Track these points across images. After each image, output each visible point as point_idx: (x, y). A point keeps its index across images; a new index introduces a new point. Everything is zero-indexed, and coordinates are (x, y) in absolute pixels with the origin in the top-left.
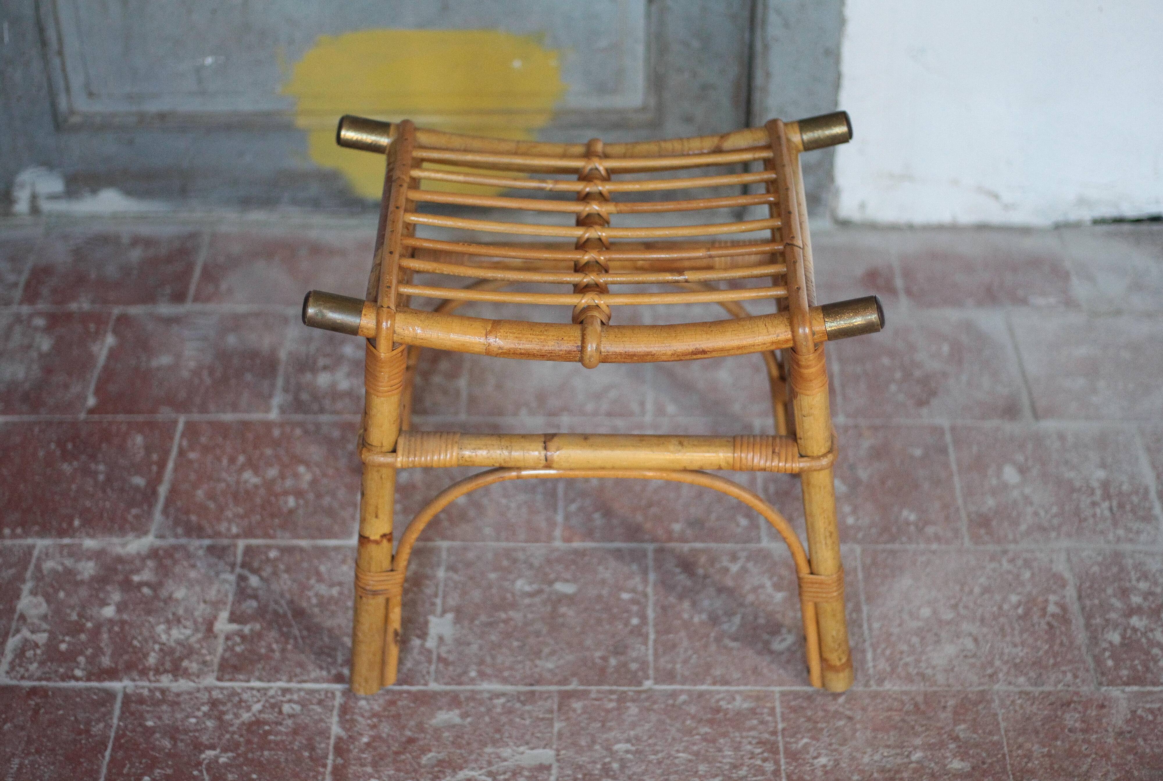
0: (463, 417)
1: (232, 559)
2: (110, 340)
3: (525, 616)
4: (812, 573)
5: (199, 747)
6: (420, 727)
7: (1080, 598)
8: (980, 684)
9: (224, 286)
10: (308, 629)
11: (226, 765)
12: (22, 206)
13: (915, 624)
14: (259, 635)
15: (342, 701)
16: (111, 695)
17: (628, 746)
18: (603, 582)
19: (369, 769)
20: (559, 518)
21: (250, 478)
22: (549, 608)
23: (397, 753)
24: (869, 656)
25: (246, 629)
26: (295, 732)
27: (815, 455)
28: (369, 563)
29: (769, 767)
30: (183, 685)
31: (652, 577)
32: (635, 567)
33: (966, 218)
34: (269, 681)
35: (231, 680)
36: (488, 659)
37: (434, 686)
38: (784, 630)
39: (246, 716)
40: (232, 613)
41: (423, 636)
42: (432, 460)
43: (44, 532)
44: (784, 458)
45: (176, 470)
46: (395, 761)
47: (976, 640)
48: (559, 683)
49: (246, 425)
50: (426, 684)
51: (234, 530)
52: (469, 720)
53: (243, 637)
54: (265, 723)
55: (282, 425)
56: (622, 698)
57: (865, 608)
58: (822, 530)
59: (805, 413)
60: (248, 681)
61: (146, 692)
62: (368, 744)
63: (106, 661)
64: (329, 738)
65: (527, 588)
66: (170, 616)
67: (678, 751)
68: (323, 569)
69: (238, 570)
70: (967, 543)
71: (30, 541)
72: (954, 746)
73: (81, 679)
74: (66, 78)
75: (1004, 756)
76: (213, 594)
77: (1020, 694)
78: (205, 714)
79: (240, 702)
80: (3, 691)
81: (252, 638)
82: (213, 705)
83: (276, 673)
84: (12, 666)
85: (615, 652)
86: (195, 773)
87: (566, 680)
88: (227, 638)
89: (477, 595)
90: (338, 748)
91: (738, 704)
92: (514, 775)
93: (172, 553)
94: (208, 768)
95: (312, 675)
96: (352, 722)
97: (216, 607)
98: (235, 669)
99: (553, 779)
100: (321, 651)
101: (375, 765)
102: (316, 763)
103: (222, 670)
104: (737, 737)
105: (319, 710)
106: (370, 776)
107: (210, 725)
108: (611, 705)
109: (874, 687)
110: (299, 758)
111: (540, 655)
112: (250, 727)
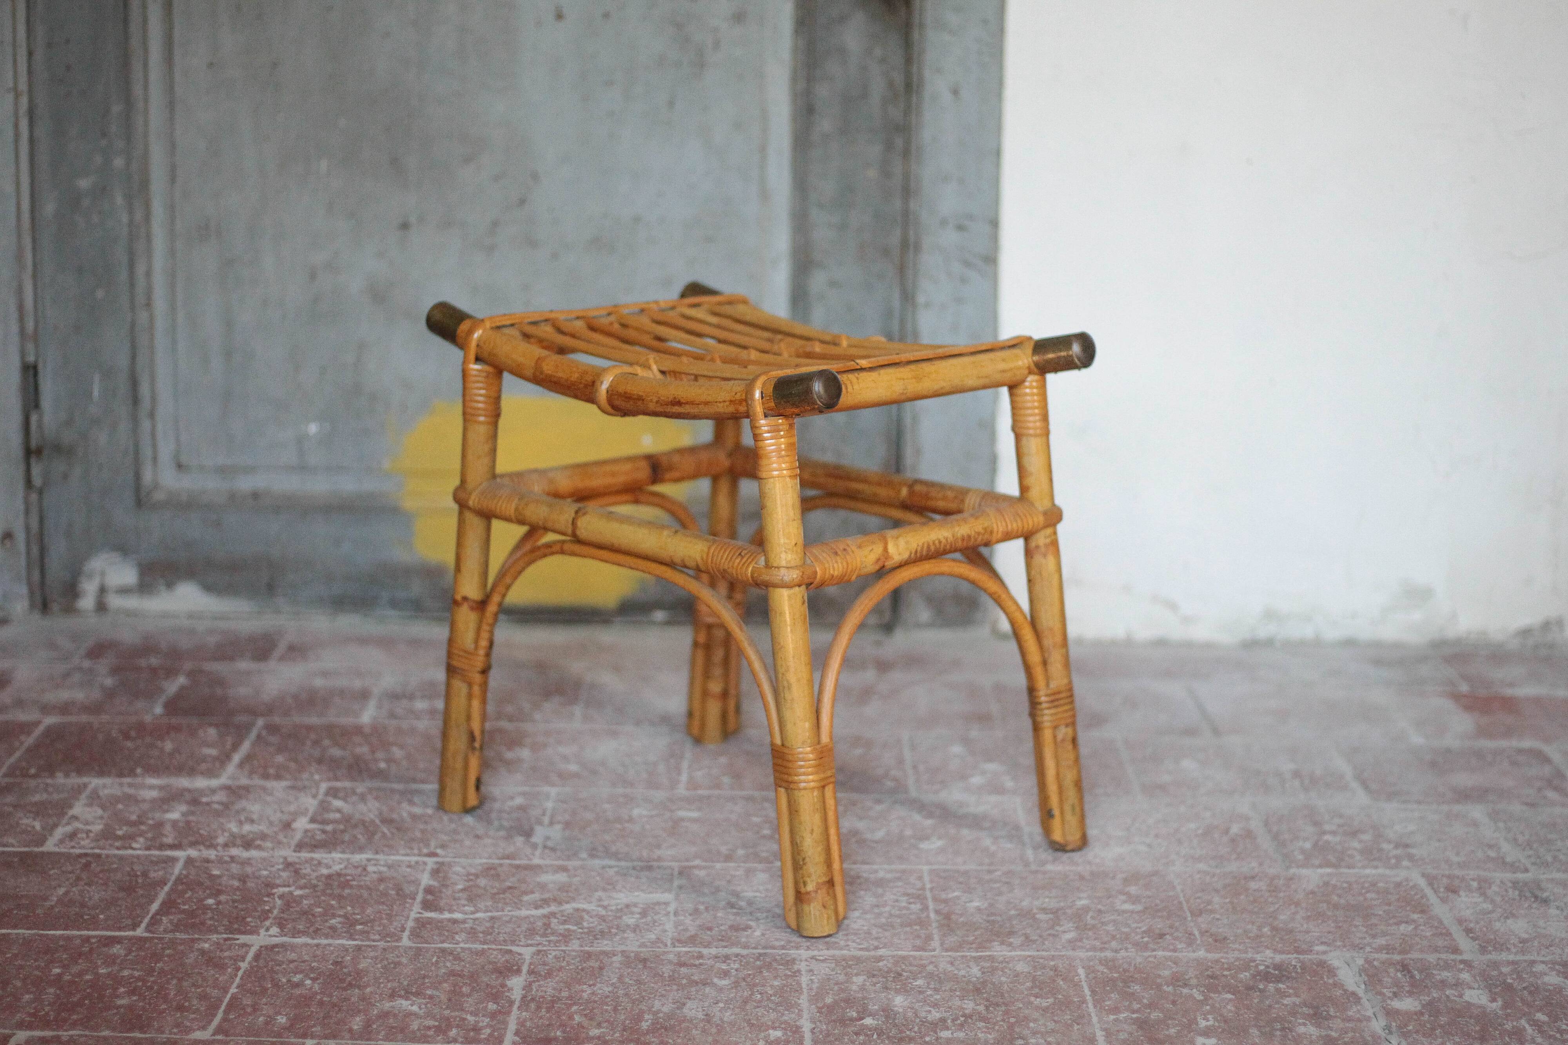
0: (577, 725)
1: (314, 792)
2: (182, 680)
3: (643, 828)
5: (269, 885)
6: (522, 882)
7: (1266, 825)
8: (1154, 867)
9: (311, 655)
10: (398, 829)
11: (301, 897)
12: (87, 603)
14: (343, 831)
15: (434, 867)
16: (174, 860)
18: (731, 812)
19: (463, 902)
20: (684, 778)
21: (336, 752)
22: (670, 824)
23: (495, 894)
25: (329, 828)
26: (381, 880)
29: (916, 907)
30: (254, 853)
33: (1142, 636)
34: (353, 855)
35: (309, 853)
37: (536, 861)
39: (325, 871)
40: (311, 819)
41: (528, 834)
43: (101, 774)
45: (253, 745)
46: (492, 898)
47: (1149, 846)
48: (681, 862)
49: (333, 726)
50: (530, 859)
51: (317, 778)
52: (577, 879)
53: (324, 832)
54: (346, 875)
55: (373, 726)
56: (749, 872)
60: (330, 854)
61: (213, 857)
62: (462, 890)
63: (169, 840)
64: (420, 884)
65: (646, 813)
66: (243, 818)
69: (320, 798)
70: (1140, 797)
71: (85, 780)
72: (1124, 898)
73: (140, 849)
74: (154, 446)
75: (1180, 903)
76: (292, 808)
77: (1199, 872)
78: (279, 870)
79: (320, 863)
80: (50, 854)
81: (335, 832)
82: (288, 865)
83: (361, 849)
84: (61, 841)
85: (744, 846)
86: (266, 899)
87: (687, 860)
88: (306, 831)
89: (589, 816)
90: (429, 890)
91: (881, 874)
92: (627, 906)
93: (247, 789)
94: (281, 897)
95: (402, 852)
96: (445, 878)
97: (295, 815)
98: (315, 846)
99: (671, 908)
100: (413, 840)
101: (470, 899)
102: (403, 896)
103: (300, 847)
104: (880, 891)
105: (408, 870)
106: (464, 906)
107: (284, 875)
108: (738, 873)
109: (1033, 867)
110: (385, 894)
111: (659, 847)
112: (329, 877)
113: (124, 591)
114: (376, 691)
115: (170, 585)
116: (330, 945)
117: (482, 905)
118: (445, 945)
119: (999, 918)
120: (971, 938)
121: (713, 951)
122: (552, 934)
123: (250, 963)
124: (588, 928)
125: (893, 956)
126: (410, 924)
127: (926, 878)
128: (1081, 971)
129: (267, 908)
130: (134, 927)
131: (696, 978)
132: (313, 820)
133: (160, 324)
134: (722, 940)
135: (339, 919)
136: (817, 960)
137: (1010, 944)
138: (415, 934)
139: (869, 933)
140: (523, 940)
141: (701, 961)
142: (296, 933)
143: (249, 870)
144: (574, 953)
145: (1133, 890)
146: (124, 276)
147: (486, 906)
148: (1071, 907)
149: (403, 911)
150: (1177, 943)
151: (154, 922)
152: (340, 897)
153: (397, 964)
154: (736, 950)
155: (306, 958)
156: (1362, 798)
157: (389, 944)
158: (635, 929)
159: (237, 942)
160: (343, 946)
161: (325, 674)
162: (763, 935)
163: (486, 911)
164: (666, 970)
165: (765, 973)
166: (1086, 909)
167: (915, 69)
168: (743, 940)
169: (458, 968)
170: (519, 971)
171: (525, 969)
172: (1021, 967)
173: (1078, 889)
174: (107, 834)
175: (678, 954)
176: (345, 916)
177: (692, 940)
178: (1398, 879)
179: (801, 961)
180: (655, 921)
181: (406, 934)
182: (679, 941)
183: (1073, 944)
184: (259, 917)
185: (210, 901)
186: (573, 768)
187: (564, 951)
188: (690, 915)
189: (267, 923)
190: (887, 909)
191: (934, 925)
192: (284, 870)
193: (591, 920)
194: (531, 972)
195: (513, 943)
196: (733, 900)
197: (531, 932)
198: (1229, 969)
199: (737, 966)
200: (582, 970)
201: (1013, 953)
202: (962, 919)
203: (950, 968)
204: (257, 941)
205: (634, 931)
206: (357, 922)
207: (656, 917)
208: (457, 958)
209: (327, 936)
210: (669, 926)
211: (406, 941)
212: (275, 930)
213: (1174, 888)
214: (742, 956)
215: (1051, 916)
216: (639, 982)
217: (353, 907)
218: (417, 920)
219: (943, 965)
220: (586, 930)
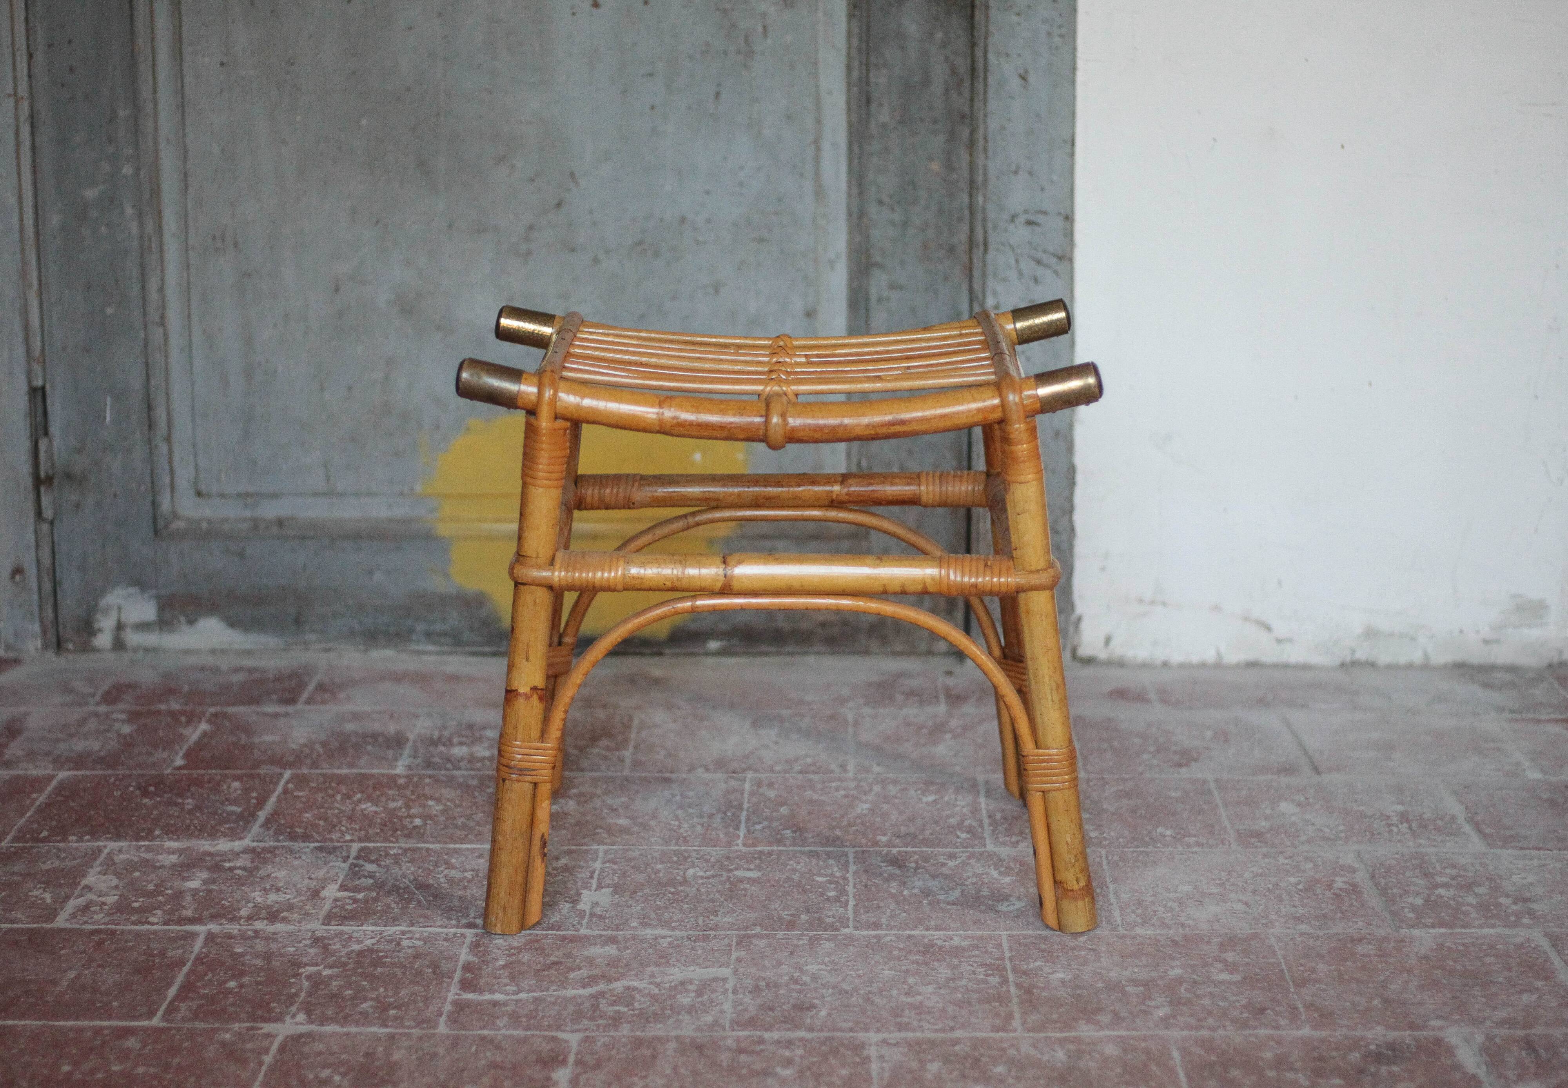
0: (626, 773)
1: (344, 854)
2: (204, 726)
3: (698, 890)
4: (1037, 748)
5: (297, 964)
6: (569, 955)
7: (1373, 877)
8: (1251, 929)
9: (342, 696)
10: (435, 896)
11: (331, 977)
12: (103, 640)
13: (1172, 895)
14: (375, 900)
15: (474, 940)
16: (193, 936)
17: (823, 967)
18: (794, 870)
19: (505, 981)
20: (742, 832)
21: (368, 807)
22: (727, 886)
23: (539, 970)
24: (1117, 913)
25: (360, 896)
26: (416, 956)
27: (1033, 568)
28: (516, 727)
29: (994, 980)
30: (280, 927)
31: (852, 868)
32: (831, 862)
33: (1233, 657)
34: (386, 926)
35: (339, 925)
36: (653, 915)
37: (583, 931)
38: (1013, 899)
39: (356, 947)
40: (341, 886)
41: (575, 900)
42: (594, 577)
43: (118, 837)
44: (997, 571)
45: (279, 800)
46: (535, 975)
47: (1246, 904)
48: (739, 929)
49: (365, 776)
50: (577, 930)
51: (348, 837)
52: (629, 951)
53: (355, 901)
54: (377, 951)
55: (407, 776)
56: (814, 942)
57: (1112, 887)
58: (1047, 678)
59: (1018, 510)
60: (362, 925)
61: (235, 932)
62: (504, 965)
63: (188, 913)
64: (456, 961)
65: (701, 874)
66: (268, 887)
67: (883, 970)
68: (453, 861)
69: (351, 860)
70: (1234, 846)
71: (100, 843)
72: (1219, 966)
73: (157, 924)
74: (172, 472)
75: (1282, 971)
76: (321, 873)
77: (1301, 935)
78: (306, 946)
79: (350, 938)
80: (61, 930)
81: (366, 901)
82: (316, 940)
83: (395, 921)
84: (74, 916)
85: (807, 911)
86: (292, 980)
87: (747, 928)
88: (336, 900)
89: (640, 878)
90: (467, 967)
91: (956, 941)
92: (682, 983)
93: (272, 851)
94: (309, 977)
95: (439, 923)
96: (486, 952)
97: (324, 882)
98: (344, 918)
99: (729, 986)
100: (450, 909)
101: (513, 978)
102: (440, 975)
103: (329, 918)
104: (955, 961)
105: (446, 944)
106: (506, 985)
107: (312, 951)
108: (801, 942)
109: (1122, 931)
110: (419, 973)
111: (716, 913)
112: (360, 953)
113: (143, 627)
114: (411, 737)
115: (191, 622)
116: (360, 1034)
117: (524, 984)
118: (485, 1032)
119: (1084, 992)
120: (1055, 1016)
121: (776, 1035)
122: (601, 1017)
123: (275, 1057)
124: (640, 1009)
125: (970, 1039)
126: (448, 1007)
127: (1005, 945)
128: (1176, 1054)
129: (293, 990)
130: (151, 1014)
131: (757, 1067)
132: (343, 888)
133: (175, 342)
134: (785, 1022)
135: (371, 1003)
136: (888, 1044)
137: (1097, 1023)
138: (453, 1020)
139: (943, 1011)
140: (570, 1024)
141: (762, 1047)
142: (324, 1020)
143: (274, 946)
144: (624, 1040)
145: (1230, 956)
146: (135, 291)
147: (530, 986)
148: (1162, 978)
149: (440, 992)
150: (1280, 1019)
151: (171, 1010)
152: (372, 978)
153: (434, 1055)
154: (801, 1034)
155: (335, 1048)
156: (1476, 844)
157: (425, 1031)
158: (691, 1010)
159: (260, 1032)
160: (375, 1034)
161: (356, 716)
162: (829, 1015)
163: (529, 991)
164: (724, 1058)
165: (833, 1061)
166: (1180, 980)
167: (979, 53)
168: (808, 1021)
169: (499, 1059)
170: (564, 1062)
171: (571, 1059)
172: (1111, 1050)
173: (1170, 955)
174: (122, 908)
175: (738, 1040)
176: (376, 999)
177: (752, 1023)
178: (1518, 940)
179: (871, 1045)
180: (712, 1001)
181: (443, 1019)
182: (738, 1023)
183: (1166, 1022)
184: (285, 1002)
185: (232, 984)
186: (623, 821)
187: (613, 1037)
188: (750, 992)
189: (294, 1009)
190: (964, 982)
191: (1015, 1000)
192: (311, 946)
193: (643, 999)
194: (579, 1062)
195: (558, 1028)
196: (796, 975)
197: (579, 1015)
198: (1337, 1049)
199: (801, 1052)
200: (634, 1058)
201: (1102, 1034)
202: (1044, 994)
203: (1032, 1052)
204: (284, 1029)
205: (689, 1012)
206: (389, 1006)
207: (714, 996)
208: (498, 1047)
209: (357, 1023)
210: (727, 1007)
211: (443, 1028)
212: (301, 1017)
213: (1274, 953)
214: (807, 1041)
215: (1141, 988)
216: (695, 1073)
217: (386, 990)
218: (455, 1003)
219: (1026, 1048)
220: (637, 1012)
